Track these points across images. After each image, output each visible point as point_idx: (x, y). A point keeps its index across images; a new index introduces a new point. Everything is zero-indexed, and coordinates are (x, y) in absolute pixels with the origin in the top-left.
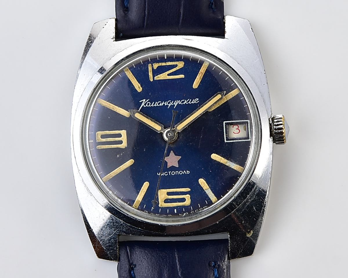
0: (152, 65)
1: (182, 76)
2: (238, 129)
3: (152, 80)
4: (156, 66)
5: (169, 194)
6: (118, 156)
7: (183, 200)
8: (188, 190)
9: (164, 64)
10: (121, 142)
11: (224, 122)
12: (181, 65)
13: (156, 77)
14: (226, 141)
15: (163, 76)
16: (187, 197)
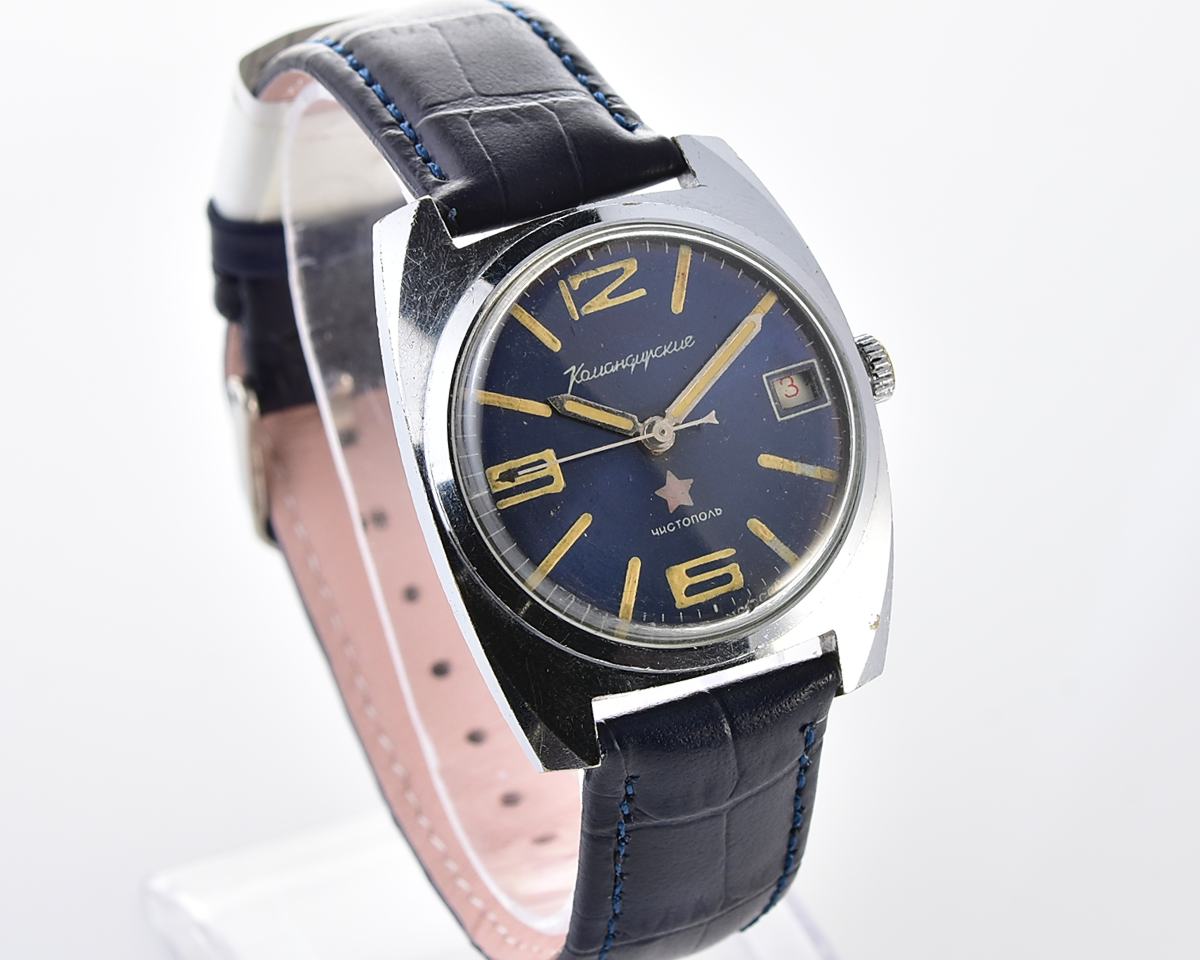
0: (568, 284)
1: (642, 292)
2: (792, 385)
3: (577, 318)
4: (576, 282)
5: (691, 573)
6: (552, 513)
7: (727, 578)
8: (731, 552)
9: (592, 274)
10: (549, 480)
11: (764, 376)
12: (631, 267)
13: (583, 308)
14: (779, 419)
15: (600, 303)
16: (734, 569)
